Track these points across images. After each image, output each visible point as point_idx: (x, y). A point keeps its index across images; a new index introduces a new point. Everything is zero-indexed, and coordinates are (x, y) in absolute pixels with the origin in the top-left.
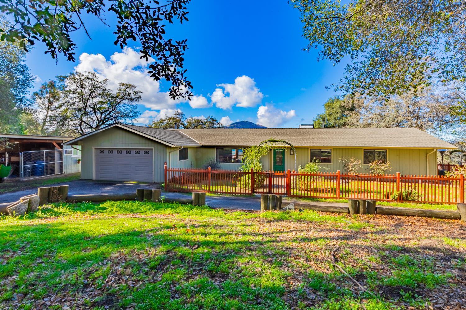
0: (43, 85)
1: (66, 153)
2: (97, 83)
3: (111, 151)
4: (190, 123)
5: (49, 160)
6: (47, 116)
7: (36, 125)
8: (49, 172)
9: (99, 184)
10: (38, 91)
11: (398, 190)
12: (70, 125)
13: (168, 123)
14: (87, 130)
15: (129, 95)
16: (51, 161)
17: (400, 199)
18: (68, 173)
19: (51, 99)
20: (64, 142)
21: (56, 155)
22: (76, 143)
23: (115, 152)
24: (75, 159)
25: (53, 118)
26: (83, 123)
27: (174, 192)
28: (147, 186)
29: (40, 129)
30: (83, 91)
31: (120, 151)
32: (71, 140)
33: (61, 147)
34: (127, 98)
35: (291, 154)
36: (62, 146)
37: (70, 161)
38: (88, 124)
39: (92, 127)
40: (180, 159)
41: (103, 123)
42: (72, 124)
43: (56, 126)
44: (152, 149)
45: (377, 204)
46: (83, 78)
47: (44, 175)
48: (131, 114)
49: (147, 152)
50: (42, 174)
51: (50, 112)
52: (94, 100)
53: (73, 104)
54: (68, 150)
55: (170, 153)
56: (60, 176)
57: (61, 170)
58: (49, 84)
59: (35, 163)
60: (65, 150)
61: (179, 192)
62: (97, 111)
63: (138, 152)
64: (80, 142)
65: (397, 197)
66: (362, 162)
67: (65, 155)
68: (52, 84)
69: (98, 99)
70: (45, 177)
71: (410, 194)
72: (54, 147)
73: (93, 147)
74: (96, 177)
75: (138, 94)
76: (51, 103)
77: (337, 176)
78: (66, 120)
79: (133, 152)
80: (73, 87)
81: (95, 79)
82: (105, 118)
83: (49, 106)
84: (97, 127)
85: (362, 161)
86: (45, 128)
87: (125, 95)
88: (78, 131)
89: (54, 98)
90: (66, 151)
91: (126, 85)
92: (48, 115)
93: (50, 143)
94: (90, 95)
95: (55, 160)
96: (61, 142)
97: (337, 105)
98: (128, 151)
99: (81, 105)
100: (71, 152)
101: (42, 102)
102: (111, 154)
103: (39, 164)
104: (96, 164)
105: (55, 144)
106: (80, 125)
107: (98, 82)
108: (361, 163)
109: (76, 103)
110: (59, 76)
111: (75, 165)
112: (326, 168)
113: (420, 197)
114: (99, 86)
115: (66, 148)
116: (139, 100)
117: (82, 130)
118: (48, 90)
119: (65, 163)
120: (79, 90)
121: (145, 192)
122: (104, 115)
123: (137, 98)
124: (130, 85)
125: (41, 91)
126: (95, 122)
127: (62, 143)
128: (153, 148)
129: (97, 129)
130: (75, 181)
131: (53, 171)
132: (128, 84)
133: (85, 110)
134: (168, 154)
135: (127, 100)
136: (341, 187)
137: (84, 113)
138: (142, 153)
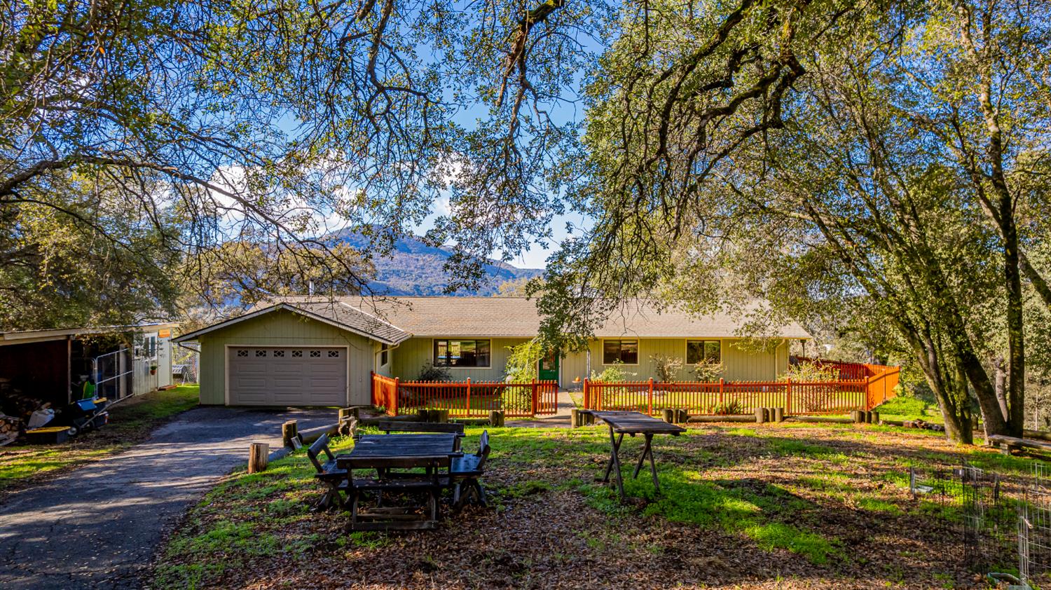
1: (137, 355)
3: (261, 352)
11: (721, 400)
17: (724, 413)
18: (139, 394)
23: (270, 354)
24: (147, 365)
31: (279, 352)
37: (141, 370)
40: (382, 364)
44: (346, 348)
45: (690, 412)
49: (333, 353)
55: (376, 354)
60: (136, 347)
63: (315, 353)
65: (720, 410)
66: (684, 362)
71: (735, 405)
73: (226, 346)
74: (230, 400)
77: (649, 386)
85: (684, 360)
90: (137, 351)
95: (121, 370)
98: (297, 353)
102: (261, 358)
108: (683, 364)
111: (147, 378)
112: (633, 372)
119: (135, 375)
128: (348, 346)
134: (374, 357)
136: (654, 402)
138: (324, 354)
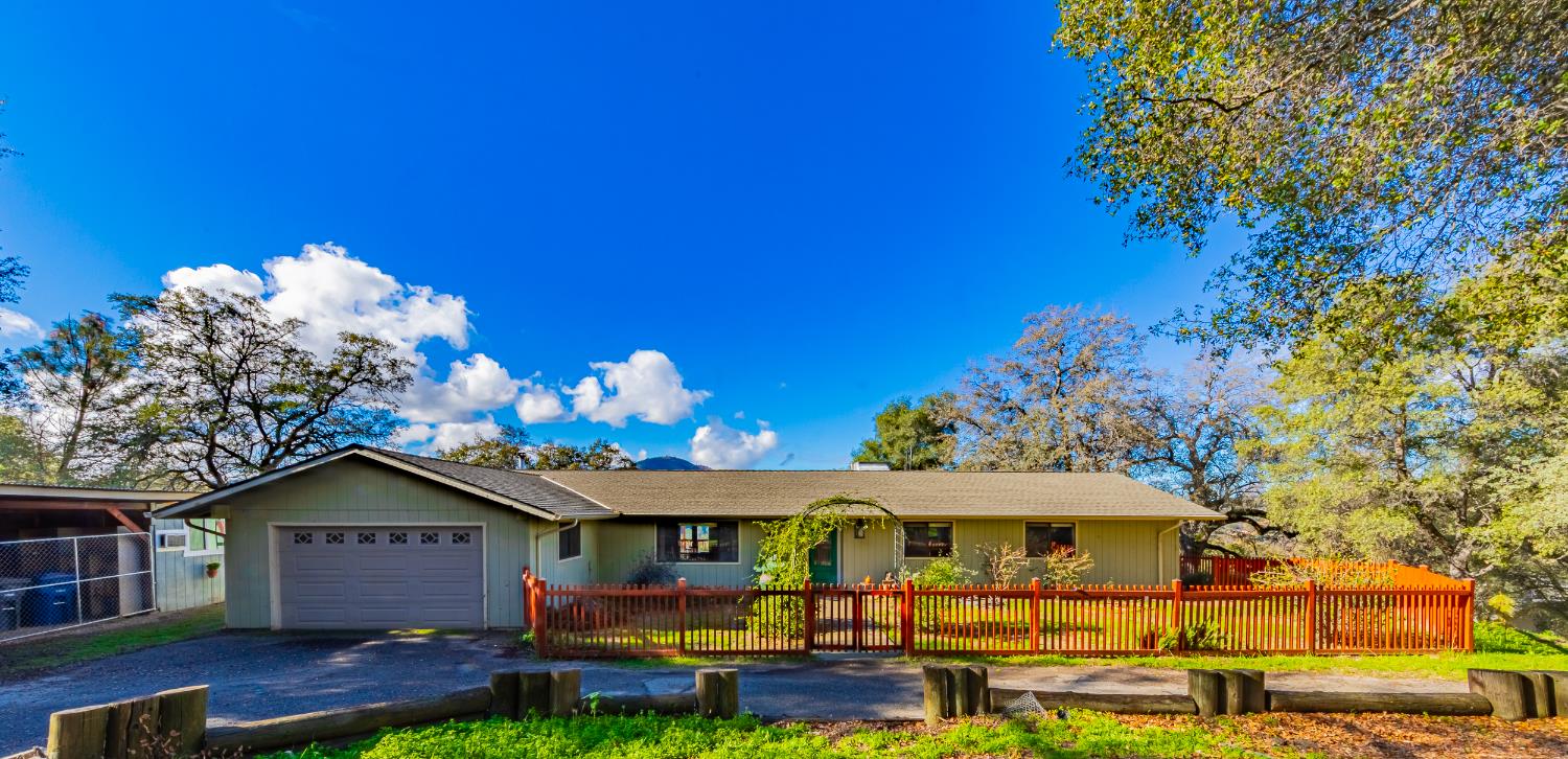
0: (60, 327)
1: (162, 544)
2: (264, 331)
3: (336, 536)
4: (547, 458)
5: (93, 568)
6: (79, 426)
7: (40, 457)
8: (96, 607)
9: (298, 643)
10: (41, 345)
11: (1177, 625)
12: (168, 456)
13: (483, 456)
14: (232, 475)
15: (373, 369)
16: (101, 573)
17: (1180, 649)
18: (173, 608)
19: (97, 374)
20: (154, 507)
21: (125, 552)
22: (204, 512)
23: (351, 539)
24: (199, 562)
25: (103, 436)
26: (219, 452)
27: (571, 658)
28: (472, 641)
29: (54, 466)
30: (216, 351)
31: (367, 536)
32: (181, 502)
33: (144, 524)
34: (364, 380)
35: (857, 537)
36: (149, 520)
37: (180, 569)
38: (233, 455)
39: (245, 462)
40: (562, 556)
41: (289, 452)
42: (176, 453)
43: (116, 460)
44: (481, 527)
46: (213, 310)
47: (75, 619)
48: (377, 428)
49: (461, 536)
50: (68, 615)
51: (91, 416)
52: (252, 384)
53: (181, 390)
54: (168, 533)
55: (537, 538)
56: (144, 620)
57: (146, 602)
58: (85, 325)
59: (36, 582)
60: (159, 533)
61: (587, 658)
62: (263, 415)
63: (430, 536)
64: (218, 508)
65: (1174, 642)
66: (1023, 553)
67: (159, 550)
68: (95, 325)
69: (270, 378)
70: (80, 626)
71: (1202, 633)
72: (113, 524)
73: (269, 524)
74: (284, 620)
75: (403, 367)
76: (91, 384)
78: (155, 439)
79: (414, 539)
80: (179, 336)
81: (255, 316)
82: (294, 437)
83: (86, 395)
84: (265, 462)
85: (1023, 550)
86: (73, 463)
87: (358, 371)
88: (200, 474)
89: (107, 371)
90: (162, 538)
91: (364, 340)
92: (84, 423)
93: (100, 511)
94: (240, 366)
95: (121, 569)
96: (144, 507)
97: (908, 418)
98: (398, 536)
99: (209, 394)
100: (181, 541)
101: (57, 383)
102: (335, 545)
103: (53, 584)
104: (283, 576)
105: (116, 514)
106: (209, 458)
107: (265, 326)
108: (1022, 556)
109: (190, 387)
110: (124, 297)
111: (200, 582)
113: (1222, 641)
114: (268, 338)
115: (161, 527)
116: (403, 389)
117: (213, 470)
118: (80, 342)
119: (161, 579)
120: (201, 348)
121: (525, 685)
122: (289, 429)
123: (399, 380)
124: (377, 342)
125: (53, 344)
126: (258, 448)
127: (149, 510)
128: (482, 525)
129: (266, 469)
130: (204, 636)
131: (111, 606)
132: (369, 337)
133: (225, 410)
134: (532, 543)
135: (365, 384)
137: (223, 419)
138: (445, 539)
